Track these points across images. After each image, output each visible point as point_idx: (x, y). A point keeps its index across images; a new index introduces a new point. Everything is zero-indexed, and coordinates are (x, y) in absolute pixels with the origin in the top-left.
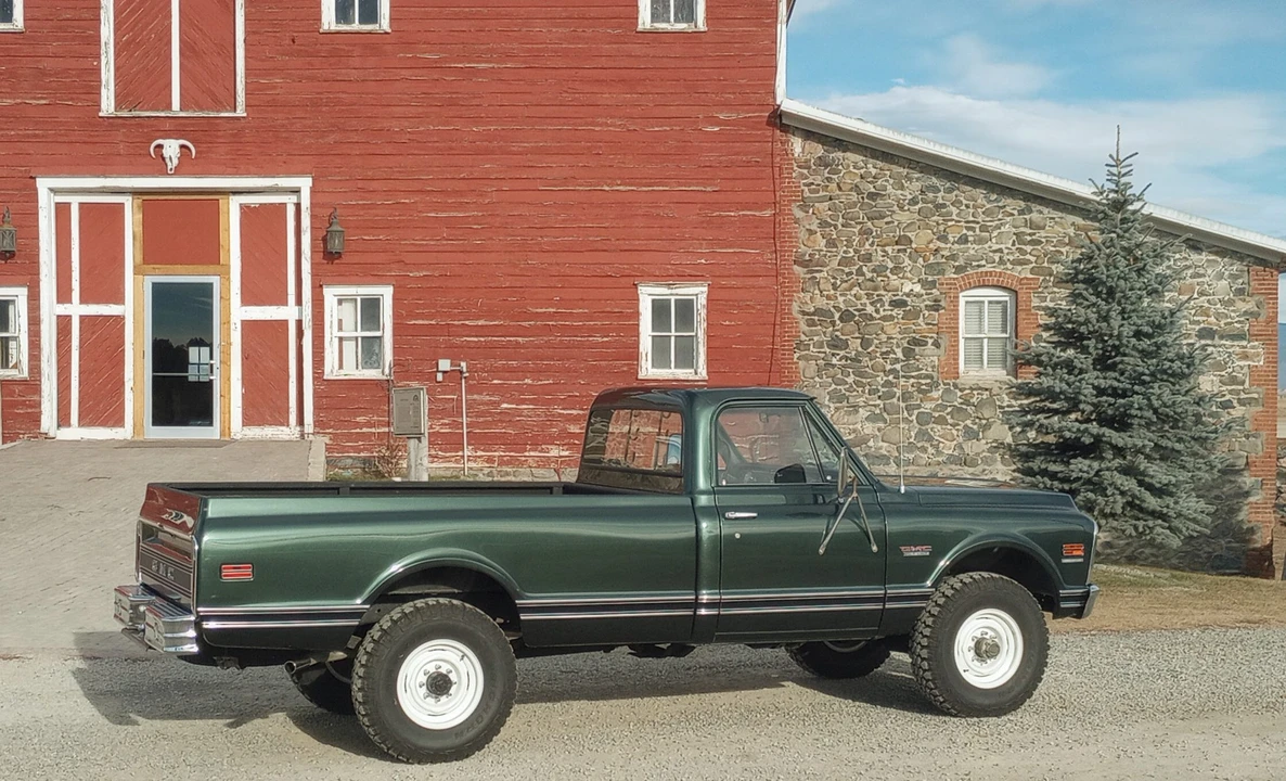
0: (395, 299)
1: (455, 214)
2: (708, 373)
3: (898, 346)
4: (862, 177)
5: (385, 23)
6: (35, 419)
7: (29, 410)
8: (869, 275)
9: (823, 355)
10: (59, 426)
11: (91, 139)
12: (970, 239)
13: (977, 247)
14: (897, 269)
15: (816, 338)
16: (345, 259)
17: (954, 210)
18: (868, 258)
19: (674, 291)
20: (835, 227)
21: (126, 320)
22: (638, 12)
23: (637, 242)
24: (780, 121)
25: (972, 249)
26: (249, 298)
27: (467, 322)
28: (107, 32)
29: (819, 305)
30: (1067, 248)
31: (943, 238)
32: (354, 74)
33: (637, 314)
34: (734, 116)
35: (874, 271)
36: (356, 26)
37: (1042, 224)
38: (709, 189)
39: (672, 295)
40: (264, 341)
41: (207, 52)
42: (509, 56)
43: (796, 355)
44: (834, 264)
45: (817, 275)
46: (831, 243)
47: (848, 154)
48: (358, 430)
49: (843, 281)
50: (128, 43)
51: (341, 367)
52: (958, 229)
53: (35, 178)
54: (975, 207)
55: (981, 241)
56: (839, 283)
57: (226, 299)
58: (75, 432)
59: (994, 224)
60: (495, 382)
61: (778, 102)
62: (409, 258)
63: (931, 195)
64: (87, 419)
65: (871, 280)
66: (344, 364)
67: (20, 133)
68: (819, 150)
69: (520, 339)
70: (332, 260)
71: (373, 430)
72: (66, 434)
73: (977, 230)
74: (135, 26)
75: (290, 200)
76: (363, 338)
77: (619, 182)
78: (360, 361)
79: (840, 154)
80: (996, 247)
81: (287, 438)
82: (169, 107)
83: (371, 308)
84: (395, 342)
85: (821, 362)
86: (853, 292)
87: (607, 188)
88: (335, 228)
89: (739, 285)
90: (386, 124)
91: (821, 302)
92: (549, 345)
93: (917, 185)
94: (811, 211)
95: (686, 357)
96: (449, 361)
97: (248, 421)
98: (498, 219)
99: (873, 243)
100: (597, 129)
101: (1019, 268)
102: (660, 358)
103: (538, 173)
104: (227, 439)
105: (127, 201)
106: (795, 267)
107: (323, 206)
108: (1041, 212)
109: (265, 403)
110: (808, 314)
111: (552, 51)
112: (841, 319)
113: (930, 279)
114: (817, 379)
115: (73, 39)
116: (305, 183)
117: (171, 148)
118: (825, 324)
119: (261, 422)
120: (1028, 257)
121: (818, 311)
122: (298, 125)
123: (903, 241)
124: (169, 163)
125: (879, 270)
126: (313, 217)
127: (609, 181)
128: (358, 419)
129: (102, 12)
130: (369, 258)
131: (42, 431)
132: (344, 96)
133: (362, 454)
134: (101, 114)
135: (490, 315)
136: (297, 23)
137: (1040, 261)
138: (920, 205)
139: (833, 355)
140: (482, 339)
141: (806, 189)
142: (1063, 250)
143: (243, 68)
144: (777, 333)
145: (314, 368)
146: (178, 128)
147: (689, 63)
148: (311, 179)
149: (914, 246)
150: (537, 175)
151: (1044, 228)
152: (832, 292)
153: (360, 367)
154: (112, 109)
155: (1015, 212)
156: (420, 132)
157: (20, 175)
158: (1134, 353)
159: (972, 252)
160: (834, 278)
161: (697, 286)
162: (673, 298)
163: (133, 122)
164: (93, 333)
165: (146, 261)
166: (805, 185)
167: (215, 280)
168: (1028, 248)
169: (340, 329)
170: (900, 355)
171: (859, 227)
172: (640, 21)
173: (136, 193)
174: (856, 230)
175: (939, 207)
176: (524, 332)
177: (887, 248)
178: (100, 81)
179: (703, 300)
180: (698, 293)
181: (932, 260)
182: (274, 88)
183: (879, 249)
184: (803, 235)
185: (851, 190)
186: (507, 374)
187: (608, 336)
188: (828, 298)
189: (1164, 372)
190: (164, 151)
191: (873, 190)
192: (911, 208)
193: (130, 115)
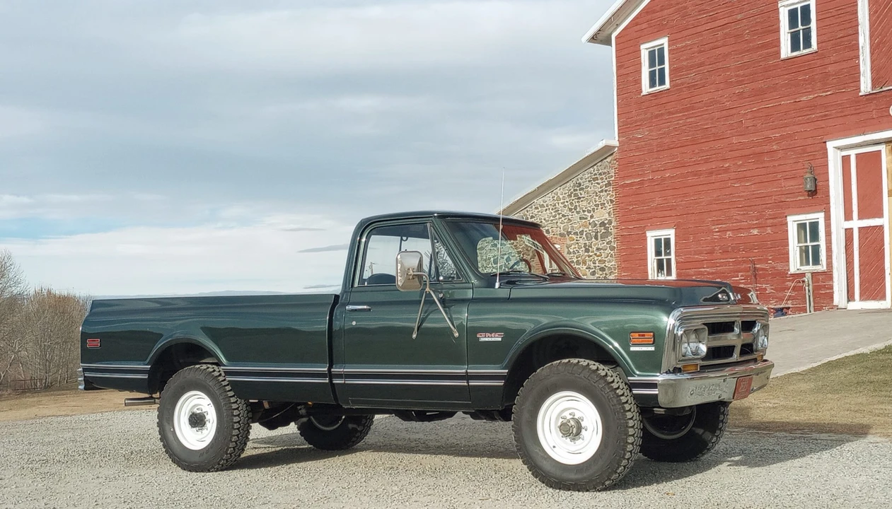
6: (831, 296)
7: (828, 291)
10: (849, 301)
11: (856, 112)
21: (885, 228)
28: (864, 40)
50: (878, 43)
53: (825, 142)
58: (857, 305)
64: (865, 296)
67: (818, 115)
72: (853, 306)
74: (883, 30)
105: (882, 148)
115: (845, 49)
129: (860, 27)
131: (834, 304)
134: (860, 94)
154: (869, 89)
157: (818, 142)
163: (881, 95)
164: (867, 238)
173: (886, 142)
178: (860, 73)
193: (881, 90)
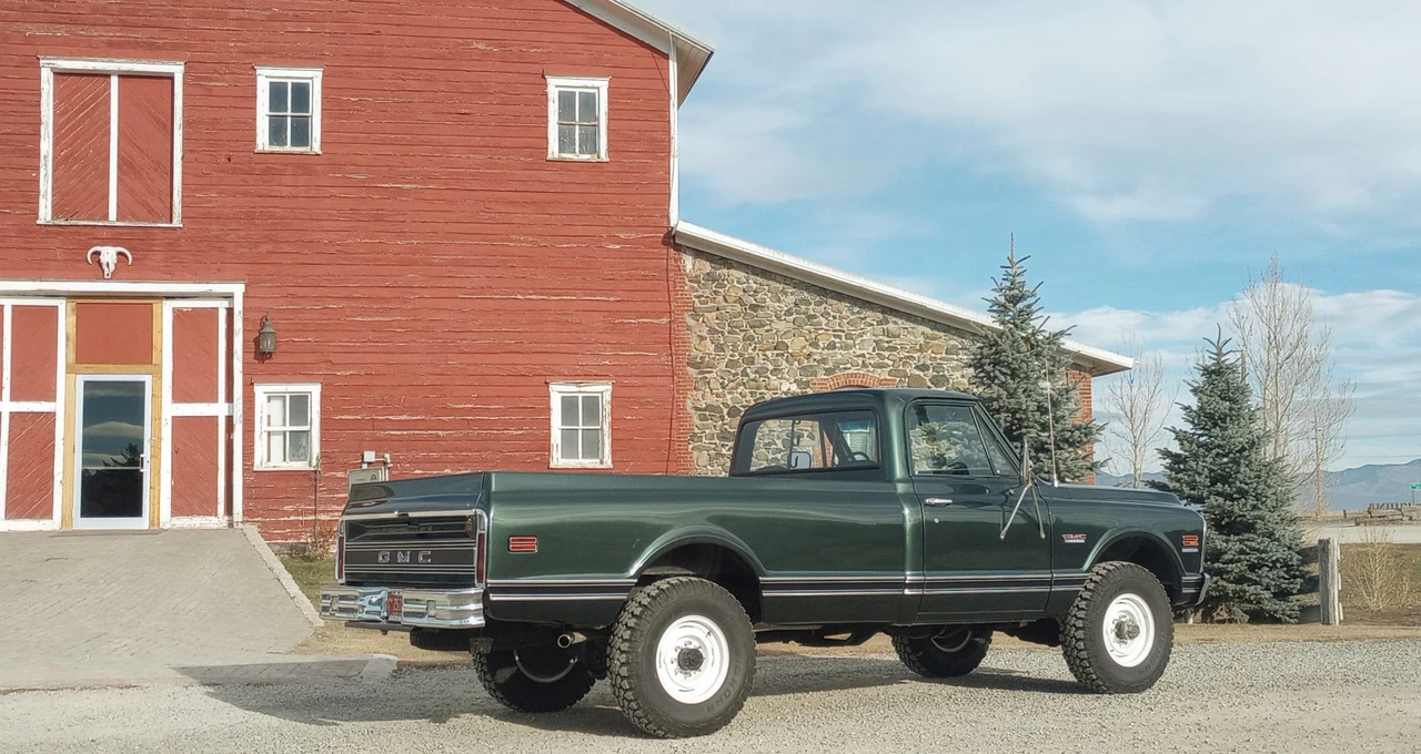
0: (323, 396)
1: (381, 319)
2: (613, 462)
3: (779, 438)
4: (744, 291)
5: (316, 145)
8: (752, 376)
9: (713, 446)
11: (27, 246)
12: (838, 345)
13: (843, 352)
14: (776, 371)
15: (707, 431)
16: (275, 359)
17: (824, 321)
18: (751, 361)
19: (582, 389)
20: (723, 333)
21: (57, 417)
22: (547, 143)
23: (548, 345)
24: (673, 240)
25: (839, 354)
26: (179, 396)
27: (391, 417)
28: (46, 146)
29: (709, 402)
30: (919, 354)
31: (815, 344)
32: (287, 191)
33: (548, 409)
34: (633, 236)
35: (756, 372)
36: (288, 148)
37: (897, 333)
38: (612, 299)
39: (580, 392)
40: (193, 435)
41: (145, 168)
42: (430, 178)
43: (690, 446)
44: (722, 366)
45: (707, 375)
46: (719, 348)
47: (733, 271)
48: (286, 518)
49: (730, 381)
50: (67, 157)
51: (269, 460)
52: (827, 337)
54: (841, 318)
55: (847, 347)
56: (726, 382)
57: (157, 396)
58: (2, 524)
59: (857, 333)
60: (417, 472)
61: (672, 225)
62: (336, 359)
63: (803, 307)
64: (14, 511)
65: (754, 380)
66: (271, 456)
68: (707, 267)
69: (440, 432)
70: (262, 359)
71: (300, 518)
73: (844, 339)
74: (75, 141)
75: (222, 305)
76: (291, 432)
77: (531, 292)
78: (287, 454)
79: (725, 271)
80: (859, 352)
81: (215, 527)
82: (106, 217)
83: (299, 406)
84: (322, 435)
85: (712, 452)
86: (739, 391)
87: (519, 297)
88: (267, 330)
89: (640, 384)
90: (317, 236)
91: (711, 400)
92: (467, 438)
93: (791, 299)
94: (701, 319)
95: (592, 448)
96: (373, 453)
97: (177, 511)
98: (420, 323)
99: (755, 348)
100: (511, 244)
101: (879, 371)
102: (569, 448)
103: (457, 283)
104: (156, 528)
105: (61, 304)
106: (689, 368)
107: (255, 310)
108: (896, 323)
109: (192, 494)
110: (700, 410)
111: (471, 175)
112: (729, 414)
113: (805, 379)
114: (709, 467)
115: (14, 151)
116: (238, 289)
117: (109, 255)
118: (715, 419)
119: (190, 513)
120: (886, 361)
121: (709, 407)
122: (232, 236)
123: (781, 345)
124: (106, 269)
125: (761, 372)
126: (245, 320)
127: (523, 291)
128: (286, 508)
129: (42, 127)
130: (298, 358)
132: (276, 210)
133: (289, 541)
134: (38, 222)
135: (412, 410)
136: (232, 144)
137: (896, 365)
138: (794, 316)
139: (723, 446)
140: (405, 433)
141: (696, 300)
142: (915, 355)
143: (180, 185)
144: (674, 426)
145: (244, 460)
146: (115, 236)
147: (593, 189)
148: (243, 286)
149: (790, 351)
150: (457, 285)
151: (899, 336)
152: (721, 390)
153: (288, 459)
154: (49, 218)
155: (875, 323)
156: (348, 245)
158: (1036, 425)
159: (840, 357)
160: (722, 378)
161: (603, 384)
162: (580, 395)
163: (70, 229)
164: (23, 429)
165: (79, 360)
166: (696, 297)
167: (148, 379)
168: (886, 354)
169: (269, 424)
170: (780, 446)
171: (743, 334)
172: (550, 151)
173: (70, 296)
174: (740, 337)
175: (810, 317)
176: (443, 426)
177: (767, 353)
178: (39, 192)
179: (607, 397)
180: (603, 390)
181: (806, 363)
182: (210, 202)
183: (760, 353)
184: (694, 340)
185: (735, 302)
186: (428, 465)
187: (522, 430)
188: (718, 395)
189: (1066, 441)
190: (101, 257)
191: (754, 302)
192: (787, 318)
193: (67, 223)
